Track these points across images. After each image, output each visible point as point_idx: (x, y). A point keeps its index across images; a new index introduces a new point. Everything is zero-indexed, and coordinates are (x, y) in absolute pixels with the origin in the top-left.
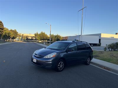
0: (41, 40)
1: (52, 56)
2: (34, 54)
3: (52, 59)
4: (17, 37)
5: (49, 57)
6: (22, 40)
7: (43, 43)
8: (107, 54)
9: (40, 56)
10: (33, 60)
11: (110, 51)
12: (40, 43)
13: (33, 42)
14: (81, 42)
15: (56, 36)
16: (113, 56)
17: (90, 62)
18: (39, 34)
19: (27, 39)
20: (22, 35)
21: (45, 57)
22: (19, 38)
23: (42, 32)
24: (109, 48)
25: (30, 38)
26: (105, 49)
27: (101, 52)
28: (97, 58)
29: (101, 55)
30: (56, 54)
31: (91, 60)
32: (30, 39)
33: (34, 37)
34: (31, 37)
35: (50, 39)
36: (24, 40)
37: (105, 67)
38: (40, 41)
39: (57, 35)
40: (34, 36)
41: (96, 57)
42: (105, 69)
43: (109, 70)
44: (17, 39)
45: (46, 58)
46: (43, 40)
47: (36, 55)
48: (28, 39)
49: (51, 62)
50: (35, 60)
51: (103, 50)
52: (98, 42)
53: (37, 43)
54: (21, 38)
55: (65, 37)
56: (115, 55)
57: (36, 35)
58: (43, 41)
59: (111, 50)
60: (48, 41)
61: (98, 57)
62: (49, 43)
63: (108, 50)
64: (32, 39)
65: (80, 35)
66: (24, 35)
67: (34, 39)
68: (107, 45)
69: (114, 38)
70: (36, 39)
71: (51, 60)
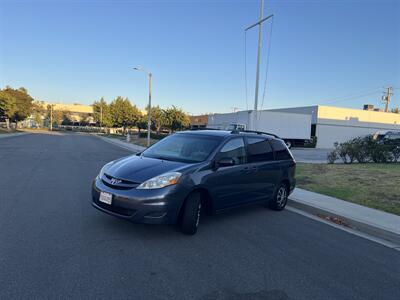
0: (114, 126)
1: (165, 182)
2: (101, 176)
3: (167, 192)
4: (29, 114)
5: (155, 186)
6: (46, 124)
7: (122, 137)
8: (337, 174)
9: (123, 182)
10: (99, 195)
11: (346, 163)
12: (114, 136)
13: (87, 131)
14: (258, 133)
15: (168, 114)
16: (356, 179)
17: (286, 201)
18: (108, 103)
19: (67, 122)
20: (49, 107)
21: (141, 186)
22: (37, 120)
23: (119, 98)
24: (343, 154)
25: (78, 119)
26: (332, 157)
27: (320, 169)
28: (308, 185)
29: (319, 177)
30: (180, 174)
31: (288, 195)
32: (77, 124)
33: (90, 115)
34: (80, 114)
35: (150, 123)
36: (55, 124)
37: (333, 218)
38: (112, 131)
39: (171, 108)
40: (91, 110)
41: (305, 183)
42: (334, 222)
43: (346, 226)
44: (28, 122)
45: (147, 187)
46: (125, 124)
47: (110, 177)
48: (71, 124)
49: (162, 204)
50: (106, 198)
51: (325, 162)
52: (306, 135)
53: (104, 138)
54: (43, 117)
55: (201, 118)
56: (362, 177)
57: (98, 108)
58: (122, 129)
59: (349, 160)
60: (140, 128)
61: (309, 182)
62: (144, 135)
63: (341, 160)
64: (84, 123)
65: (250, 112)
66: (55, 108)
67: (92, 122)
68: (336, 144)
69: (360, 120)
70: (98, 124)
71: (162, 197)
